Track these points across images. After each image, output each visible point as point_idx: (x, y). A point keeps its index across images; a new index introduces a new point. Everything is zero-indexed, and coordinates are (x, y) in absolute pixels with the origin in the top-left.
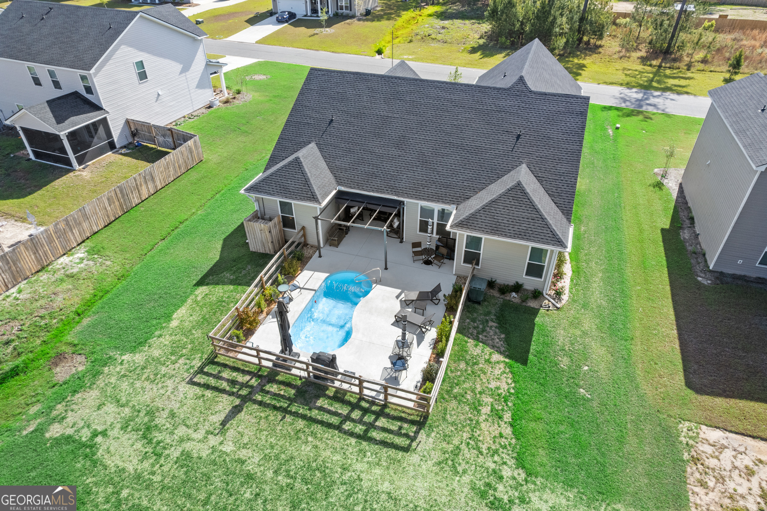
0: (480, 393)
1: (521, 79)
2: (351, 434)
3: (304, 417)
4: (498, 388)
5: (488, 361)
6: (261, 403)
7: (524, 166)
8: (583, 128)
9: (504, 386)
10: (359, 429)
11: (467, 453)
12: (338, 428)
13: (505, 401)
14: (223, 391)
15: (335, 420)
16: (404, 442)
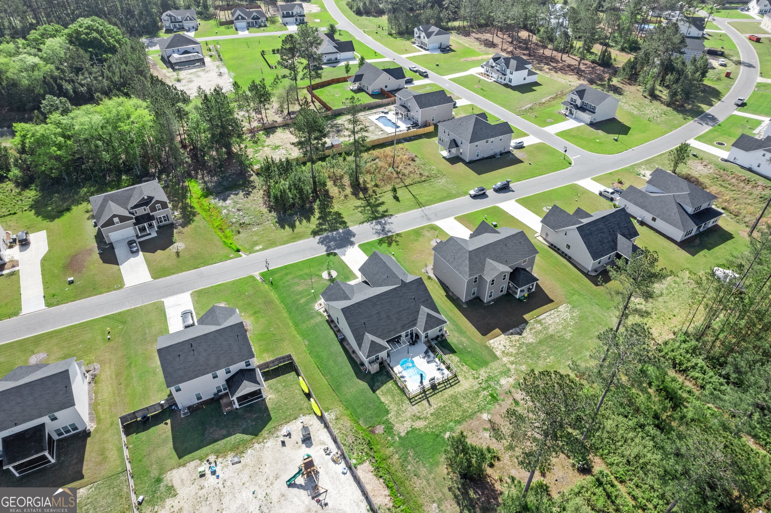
0: (457, 364)
2: (449, 387)
3: (439, 392)
5: (451, 357)
6: (430, 396)
7: (422, 307)
9: (457, 359)
10: (449, 385)
11: (466, 375)
12: (446, 388)
13: (461, 362)
14: (421, 401)
15: (444, 388)
16: (458, 381)
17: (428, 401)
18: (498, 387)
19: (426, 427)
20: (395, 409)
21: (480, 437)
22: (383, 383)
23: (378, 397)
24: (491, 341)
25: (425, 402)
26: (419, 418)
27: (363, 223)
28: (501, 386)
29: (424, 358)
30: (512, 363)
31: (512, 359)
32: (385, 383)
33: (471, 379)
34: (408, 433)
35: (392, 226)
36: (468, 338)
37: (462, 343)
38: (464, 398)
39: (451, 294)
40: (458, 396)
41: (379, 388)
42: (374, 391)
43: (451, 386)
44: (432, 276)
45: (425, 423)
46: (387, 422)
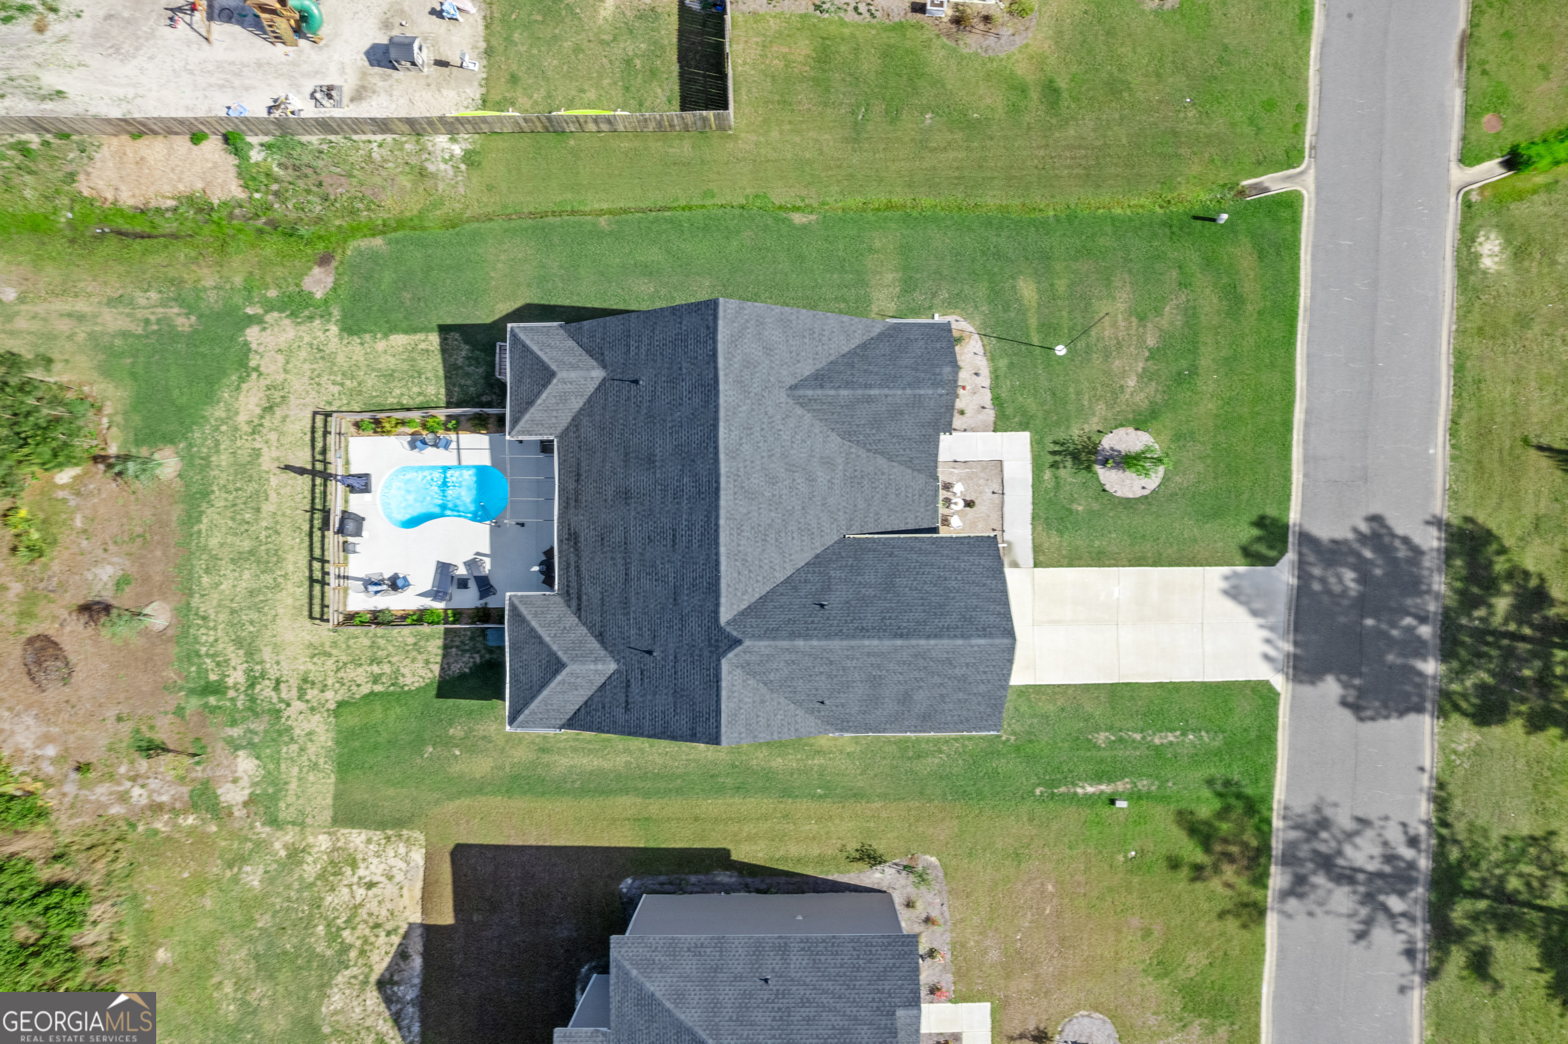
0: (389, 662)
1: (739, 642)
2: (311, 570)
3: (312, 527)
4: (403, 676)
5: (427, 662)
6: (314, 485)
7: (612, 666)
8: (673, 738)
9: (408, 681)
10: (317, 575)
11: (330, 664)
12: (312, 558)
13: (393, 685)
14: (313, 447)
15: (317, 552)
16: (317, 614)
17: (301, 471)
18: (236, 732)
19: (231, 413)
20: (341, 359)
21: (112, 548)
22: (451, 372)
23: (414, 330)
24: (418, 857)
25: (303, 458)
26: (269, 409)
27: (1441, 803)
28: (234, 746)
29: (471, 564)
30: (295, 855)
31: (310, 870)
32: (447, 377)
33: (304, 665)
34: (246, 349)
35: (1341, 929)
36: (480, 788)
37: (472, 746)
38: (252, 593)
39: (723, 877)
40: (267, 579)
41: (444, 350)
42: (444, 330)
43: (312, 580)
44: (873, 877)
45: (242, 418)
46: (321, 311)
